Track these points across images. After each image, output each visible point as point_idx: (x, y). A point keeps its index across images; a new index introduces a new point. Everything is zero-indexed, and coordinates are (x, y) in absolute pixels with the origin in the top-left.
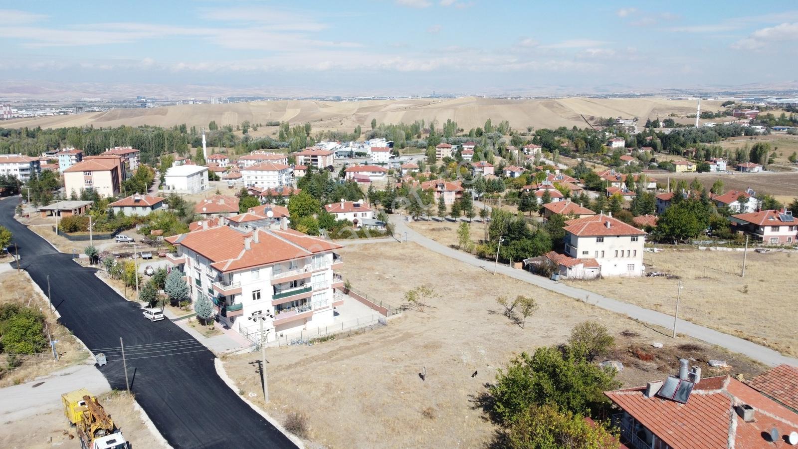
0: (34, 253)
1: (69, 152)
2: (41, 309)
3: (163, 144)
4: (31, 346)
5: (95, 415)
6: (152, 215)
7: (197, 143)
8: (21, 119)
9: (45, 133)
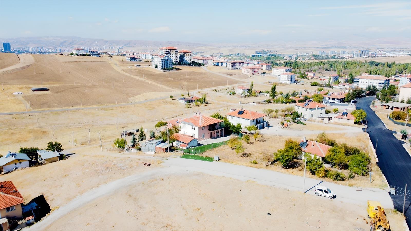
0: (374, 126)
2: (370, 155)
4: (360, 171)
5: (381, 218)
8: (386, 57)
9: (396, 65)
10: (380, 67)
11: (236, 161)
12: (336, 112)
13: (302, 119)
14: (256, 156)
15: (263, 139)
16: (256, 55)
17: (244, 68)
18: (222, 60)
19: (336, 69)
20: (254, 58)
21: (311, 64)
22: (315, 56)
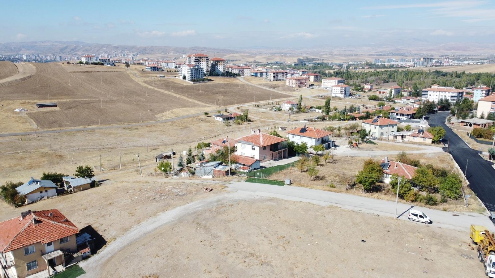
1: (482, 88)
4: (454, 194)
5: (492, 242)
8: (453, 66)
9: (467, 75)
10: (448, 78)
11: (310, 185)
12: (408, 129)
13: (371, 137)
14: (331, 180)
15: (333, 160)
16: (299, 64)
17: (289, 80)
18: (259, 68)
19: (395, 80)
20: (297, 67)
21: (366, 74)
22: (369, 65)
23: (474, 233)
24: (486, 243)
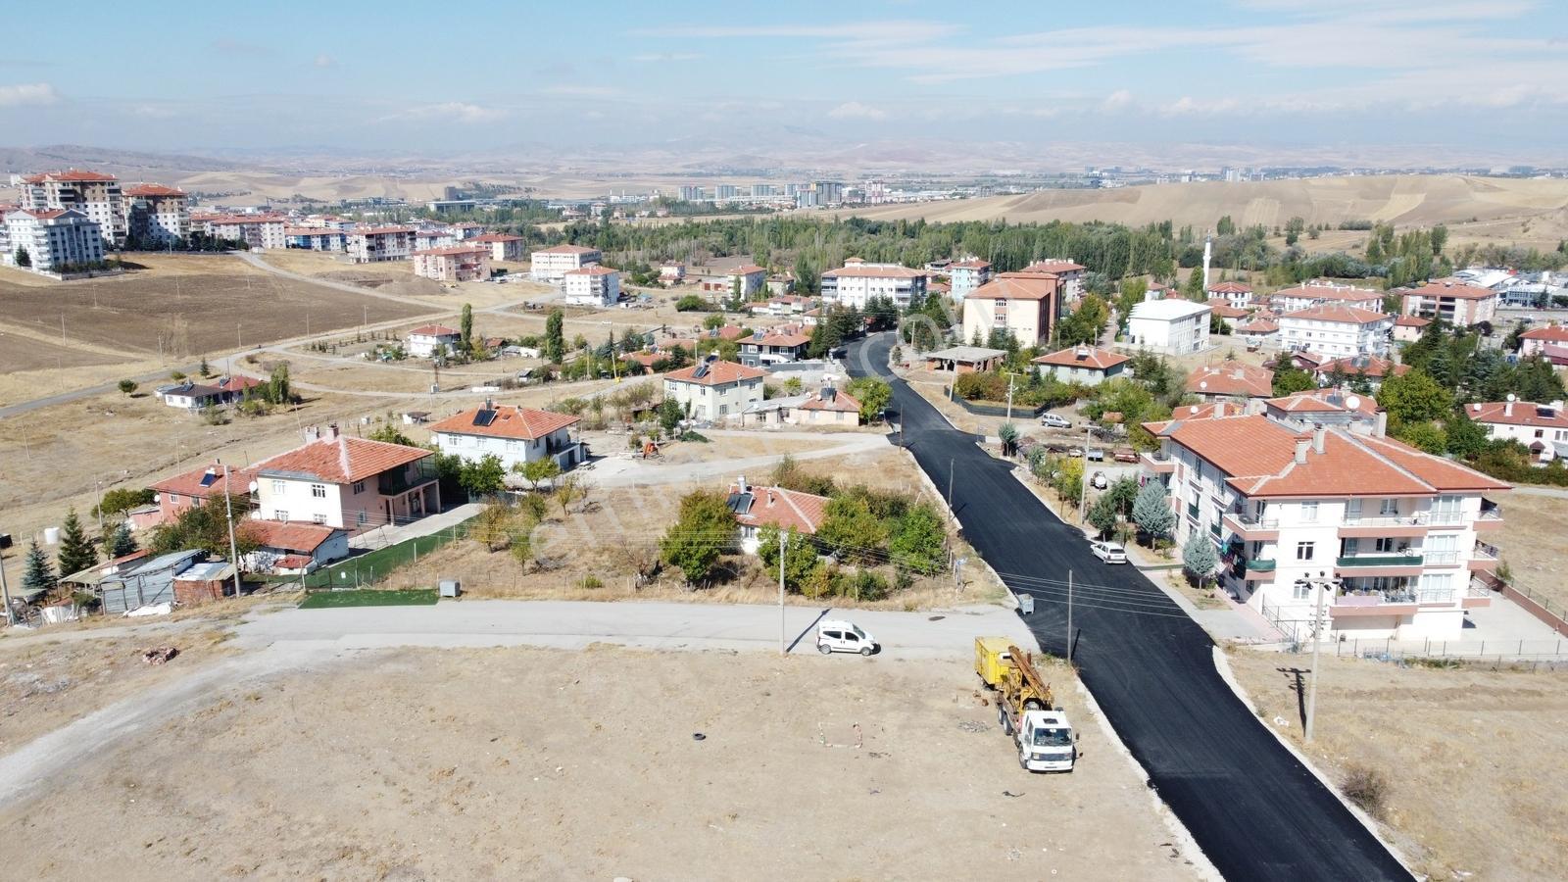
0: (920, 426)
1: (970, 264)
3: (1125, 258)
4: (926, 563)
5: (1028, 676)
6: (1106, 384)
7: (1192, 259)
8: (896, 206)
9: (930, 230)
10: (884, 238)
11: (524, 590)
12: (795, 387)
13: (694, 423)
14: (586, 564)
15: (587, 503)
16: (453, 205)
17: (423, 256)
18: (316, 222)
19: (747, 248)
20: (446, 215)
21: (662, 231)
22: (671, 206)
23: (984, 660)
24: (1016, 682)
